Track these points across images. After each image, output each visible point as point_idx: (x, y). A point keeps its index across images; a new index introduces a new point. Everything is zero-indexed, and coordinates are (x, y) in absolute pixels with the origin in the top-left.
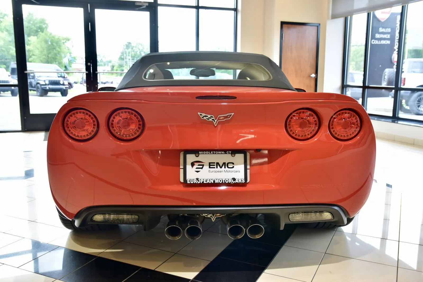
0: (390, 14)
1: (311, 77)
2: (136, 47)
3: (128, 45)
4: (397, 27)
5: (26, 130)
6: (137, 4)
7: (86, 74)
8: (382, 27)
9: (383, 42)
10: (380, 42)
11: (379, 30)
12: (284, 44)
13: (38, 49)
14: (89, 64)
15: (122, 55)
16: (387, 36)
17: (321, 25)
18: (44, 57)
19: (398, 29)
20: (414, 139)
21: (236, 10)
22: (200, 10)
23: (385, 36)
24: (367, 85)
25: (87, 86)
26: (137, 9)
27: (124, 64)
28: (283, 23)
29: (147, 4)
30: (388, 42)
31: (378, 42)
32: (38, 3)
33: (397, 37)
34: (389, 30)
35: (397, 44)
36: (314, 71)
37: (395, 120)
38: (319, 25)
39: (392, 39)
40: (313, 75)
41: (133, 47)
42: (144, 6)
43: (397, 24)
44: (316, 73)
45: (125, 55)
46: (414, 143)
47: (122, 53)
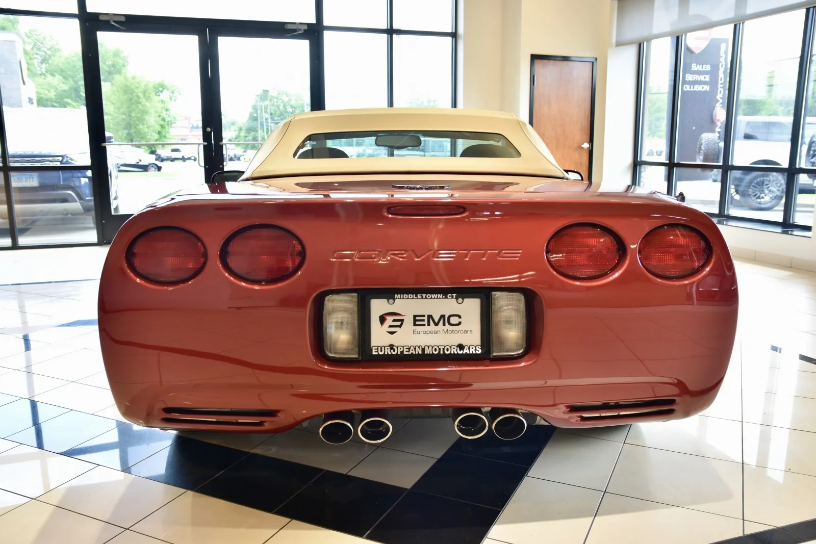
0: (709, 41)
1: (583, 148)
2: (277, 98)
3: (265, 95)
4: (721, 62)
5: (105, 242)
6: (290, 27)
7: (204, 146)
8: (695, 63)
9: (698, 88)
10: (693, 88)
11: (691, 67)
12: (536, 93)
13: (113, 104)
14: (209, 129)
15: (253, 111)
16: (705, 78)
17: (598, 59)
18: (124, 116)
19: (722, 66)
20: (756, 252)
21: (454, 35)
22: (395, 36)
23: (701, 78)
24: (676, 161)
25: (205, 167)
26: (289, 35)
27: (258, 127)
28: (534, 57)
29: (306, 27)
30: (707, 88)
31: (690, 88)
32: (123, 28)
33: (721, 80)
34: (707, 68)
35: (720, 91)
36: (587, 137)
37: (724, 220)
38: (595, 59)
39: (713, 83)
40: (586, 145)
41: (273, 97)
42: (300, 30)
43: (721, 57)
44: (591, 141)
45: (259, 112)
46: (755, 258)
47: (255, 108)
